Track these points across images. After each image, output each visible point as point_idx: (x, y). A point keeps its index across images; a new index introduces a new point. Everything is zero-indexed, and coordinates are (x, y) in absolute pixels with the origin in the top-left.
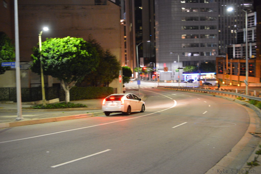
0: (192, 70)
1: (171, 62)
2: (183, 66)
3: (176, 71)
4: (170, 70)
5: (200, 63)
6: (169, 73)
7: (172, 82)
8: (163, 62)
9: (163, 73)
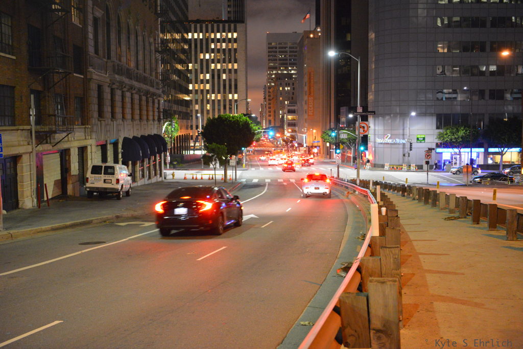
0: (462, 137)
1: (404, 115)
2: (438, 128)
3: (418, 139)
4: (401, 136)
5: (487, 120)
6: (399, 144)
7: (404, 168)
8: (383, 115)
9: (382, 146)
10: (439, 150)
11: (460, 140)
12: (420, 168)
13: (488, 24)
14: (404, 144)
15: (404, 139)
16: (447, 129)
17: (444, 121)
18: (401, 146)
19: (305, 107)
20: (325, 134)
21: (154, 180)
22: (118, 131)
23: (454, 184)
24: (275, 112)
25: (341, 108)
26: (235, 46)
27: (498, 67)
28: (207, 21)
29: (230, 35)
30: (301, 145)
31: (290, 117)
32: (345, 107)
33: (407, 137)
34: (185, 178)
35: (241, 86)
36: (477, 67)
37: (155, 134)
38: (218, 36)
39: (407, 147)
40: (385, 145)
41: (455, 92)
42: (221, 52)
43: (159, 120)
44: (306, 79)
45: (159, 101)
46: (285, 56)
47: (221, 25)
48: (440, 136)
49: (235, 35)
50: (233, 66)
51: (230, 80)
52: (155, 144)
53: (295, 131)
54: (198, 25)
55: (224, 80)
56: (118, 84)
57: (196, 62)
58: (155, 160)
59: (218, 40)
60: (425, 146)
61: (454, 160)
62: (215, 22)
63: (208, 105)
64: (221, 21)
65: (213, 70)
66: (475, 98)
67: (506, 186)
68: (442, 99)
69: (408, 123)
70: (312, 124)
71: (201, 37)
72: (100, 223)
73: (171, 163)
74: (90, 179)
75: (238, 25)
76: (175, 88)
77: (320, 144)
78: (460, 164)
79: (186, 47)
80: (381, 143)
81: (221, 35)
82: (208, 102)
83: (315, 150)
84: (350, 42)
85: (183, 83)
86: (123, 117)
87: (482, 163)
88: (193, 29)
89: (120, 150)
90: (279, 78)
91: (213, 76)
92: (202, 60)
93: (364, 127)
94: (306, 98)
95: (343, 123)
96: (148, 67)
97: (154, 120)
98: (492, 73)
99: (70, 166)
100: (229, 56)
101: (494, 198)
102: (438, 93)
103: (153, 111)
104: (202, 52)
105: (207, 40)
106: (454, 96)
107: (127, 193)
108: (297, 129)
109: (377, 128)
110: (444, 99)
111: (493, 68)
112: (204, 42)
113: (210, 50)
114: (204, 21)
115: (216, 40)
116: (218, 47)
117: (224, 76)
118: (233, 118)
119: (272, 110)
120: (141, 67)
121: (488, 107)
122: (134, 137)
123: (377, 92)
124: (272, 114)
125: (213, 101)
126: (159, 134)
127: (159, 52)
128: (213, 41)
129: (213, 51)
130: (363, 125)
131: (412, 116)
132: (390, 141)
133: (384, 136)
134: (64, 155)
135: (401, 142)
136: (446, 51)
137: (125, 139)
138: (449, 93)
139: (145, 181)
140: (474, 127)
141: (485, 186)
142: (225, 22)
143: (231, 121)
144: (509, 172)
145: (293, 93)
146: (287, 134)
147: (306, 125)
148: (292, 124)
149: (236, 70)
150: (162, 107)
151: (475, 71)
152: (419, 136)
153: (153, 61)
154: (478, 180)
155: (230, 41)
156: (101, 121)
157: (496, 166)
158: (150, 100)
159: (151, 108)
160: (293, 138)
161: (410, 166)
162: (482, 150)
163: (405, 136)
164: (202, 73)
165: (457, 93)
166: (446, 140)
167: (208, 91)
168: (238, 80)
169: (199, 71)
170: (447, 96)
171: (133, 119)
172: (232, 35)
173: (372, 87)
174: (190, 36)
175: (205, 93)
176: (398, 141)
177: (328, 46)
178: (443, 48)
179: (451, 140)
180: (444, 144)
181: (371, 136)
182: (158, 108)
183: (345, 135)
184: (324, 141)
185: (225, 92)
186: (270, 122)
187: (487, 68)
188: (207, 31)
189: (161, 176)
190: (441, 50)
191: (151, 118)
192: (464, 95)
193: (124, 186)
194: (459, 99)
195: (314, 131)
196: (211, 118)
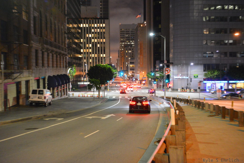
0: (216, 76)
1: (188, 64)
2: (204, 71)
3: (194, 76)
4: (186, 75)
5: (228, 67)
6: (185, 79)
7: (188, 91)
8: (177, 65)
9: (177, 80)
10: (205, 82)
11: (215, 77)
12: (196, 91)
13: (228, 20)
14: (188, 79)
15: (187, 76)
16: (209, 71)
17: (207, 67)
18: (186, 80)
19: (139, 61)
20: (149, 74)
21: (63, 97)
22: (46, 72)
23: (213, 99)
24: (124, 63)
25: (156, 61)
26: (104, 30)
27: (234, 41)
28: (90, 18)
29: (101, 25)
30: (136, 79)
31: (131, 66)
32: (158, 61)
33: (189, 75)
34: (79, 96)
35: (107, 50)
36: (223, 41)
37: (64, 74)
38: (96, 25)
39: (189, 80)
40: (178, 79)
41: (212, 53)
42: (97, 33)
43: (66, 67)
44: (139, 47)
45: (66, 58)
46: (129, 36)
47: (97, 20)
48: (205, 75)
49: (104, 25)
50: (103, 40)
51: (101, 47)
52: (64, 79)
53: (134, 73)
54: (86, 20)
55: (99, 48)
56: (45, 49)
57: (85, 38)
58: (64, 87)
59: (96, 28)
60: (198, 80)
61: (212, 87)
62: (94, 18)
63: (91, 60)
64: (97, 18)
65: (93, 43)
66: (222, 56)
67: (239, 100)
68: (206, 57)
69: (189, 68)
70: (142, 69)
71: (87, 26)
72: (36, 118)
73: (72, 89)
74: (31, 97)
75: (105, 20)
76: (74, 51)
77: (146, 79)
78: (215, 89)
79: (80, 31)
80: (176, 79)
81: (97, 25)
82: (90, 58)
83: (144, 82)
84: (160, 29)
85: (78, 49)
86: (48, 66)
87: (226, 88)
88: (83, 22)
89: (46, 82)
90: (126, 46)
91: (93, 45)
92: (87, 37)
93: (167, 71)
94: (139, 56)
95: (157, 69)
96: (60, 41)
97: (63, 67)
98: (231, 44)
99: (21, 90)
100: (101, 35)
101: (232, 106)
102: (204, 53)
103: (63, 63)
104: (87, 33)
105: (90, 28)
106: (212, 55)
107: (50, 104)
108: (134, 71)
109: (174, 71)
110: (207, 57)
111: (231, 41)
112: (89, 29)
113: (91, 32)
114: (88, 18)
115: (94, 28)
116: (96, 31)
117: (99, 46)
118: (103, 66)
119: (122, 62)
120: (57, 41)
121: (229, 61)
122: (54, 76)
123: (174, 53)
124: (122, 64)
125: (93, 58)
126: (66, 74)
127: (66, 33)
128: (93, 28)
129: (93, 33)
130: (167, 69)
131: (191, 65)
132: (181, 77)
133: (177, 75)
134: (18, 84)
135: (186, 78)
136: (208, 33)
137: (49, 77)
138: (210, 54)
139: (59, 98)
140: (222, 70)
141: (228, 100)
142: (99, 19)
143: (102, 67)
144: (239, 93)
145: (133, 54)
146: (130, 74)
147: (139, 69)
148: (132, 69)
149: (104, 43)
150: (67, 60)
151: (222, 43)
152: (195, 75)
153: (63, 38)
154: (224, 97)
155: (101, 28)
156: (36, 67)
157: (233, 90)
158: (62, 57)
159: (62, 61)
160: (133, 76)
161: (191, 90)
162: (226, 82)
163: (188, 75)
164: (87, 44)
165: (213, 54)
166: (208, 77)
167: (90, 53)
168: (105, 47)
169: (86, 43)
170: (209, 55)
171: (53, 66)
172: (103, 25)
173: (172, 51)
174: (82, 26)
175: (89, 53)
176: (184, 77)
177: (150, 30)
178: (206, 31)
179: (211, 77)
180: (207, 79)
181: (171, 75)
182: (66, 61)
183: (158, 74)
184: (148, 77)
185: (99, 53)
186: (121, 68)
187: (228, 42)
188: (90, 23)
189: (67, 95)
190: (205, 33)
191: (62, 66)
192: (217, 55)
193: (48, 100)
194: (215, 56)
195: (143, 72)
196: (92, 66)
